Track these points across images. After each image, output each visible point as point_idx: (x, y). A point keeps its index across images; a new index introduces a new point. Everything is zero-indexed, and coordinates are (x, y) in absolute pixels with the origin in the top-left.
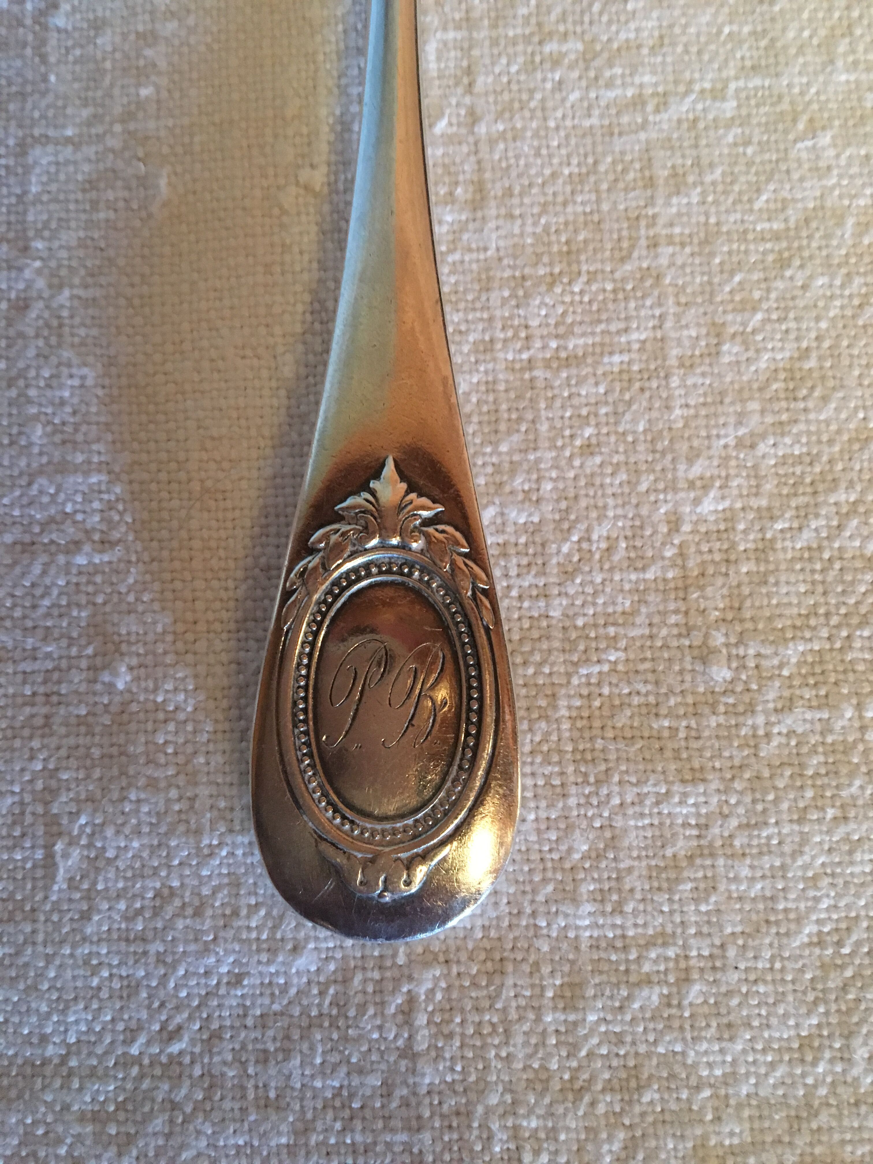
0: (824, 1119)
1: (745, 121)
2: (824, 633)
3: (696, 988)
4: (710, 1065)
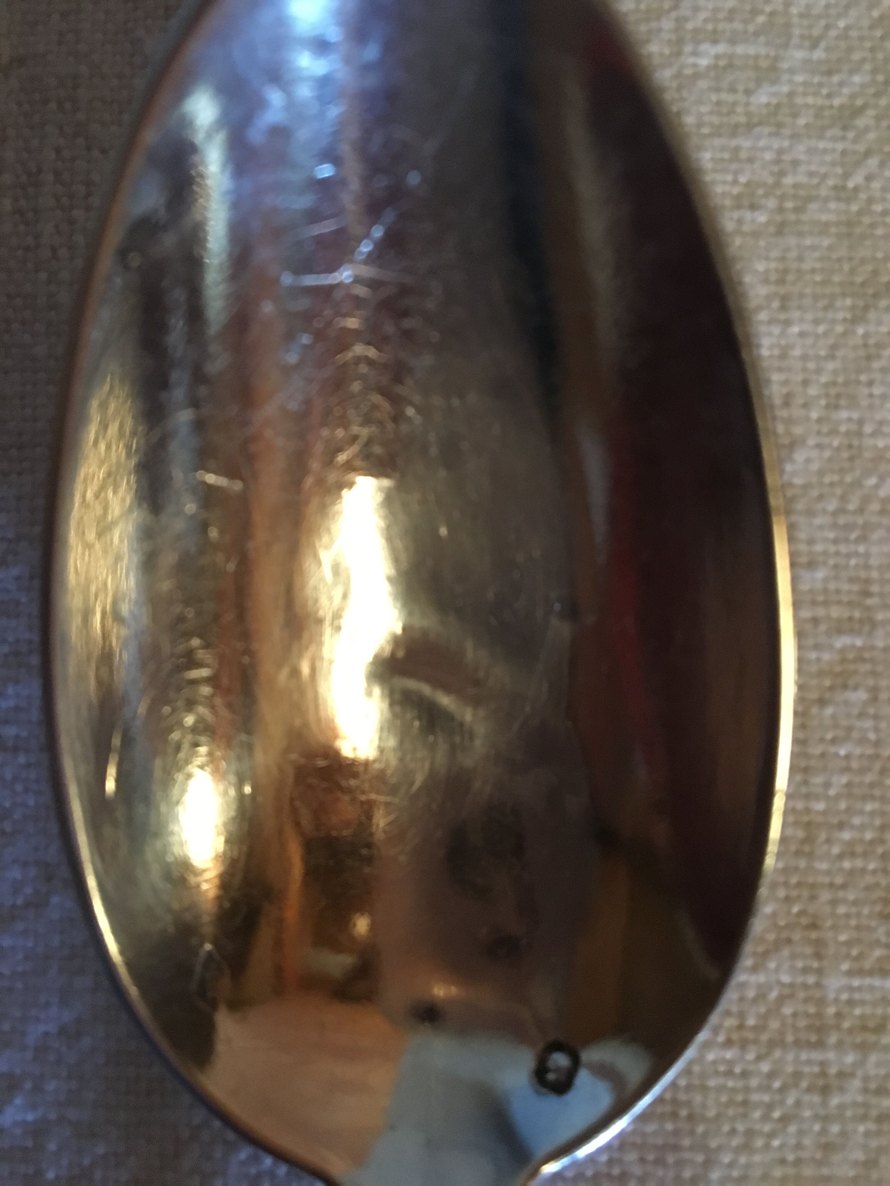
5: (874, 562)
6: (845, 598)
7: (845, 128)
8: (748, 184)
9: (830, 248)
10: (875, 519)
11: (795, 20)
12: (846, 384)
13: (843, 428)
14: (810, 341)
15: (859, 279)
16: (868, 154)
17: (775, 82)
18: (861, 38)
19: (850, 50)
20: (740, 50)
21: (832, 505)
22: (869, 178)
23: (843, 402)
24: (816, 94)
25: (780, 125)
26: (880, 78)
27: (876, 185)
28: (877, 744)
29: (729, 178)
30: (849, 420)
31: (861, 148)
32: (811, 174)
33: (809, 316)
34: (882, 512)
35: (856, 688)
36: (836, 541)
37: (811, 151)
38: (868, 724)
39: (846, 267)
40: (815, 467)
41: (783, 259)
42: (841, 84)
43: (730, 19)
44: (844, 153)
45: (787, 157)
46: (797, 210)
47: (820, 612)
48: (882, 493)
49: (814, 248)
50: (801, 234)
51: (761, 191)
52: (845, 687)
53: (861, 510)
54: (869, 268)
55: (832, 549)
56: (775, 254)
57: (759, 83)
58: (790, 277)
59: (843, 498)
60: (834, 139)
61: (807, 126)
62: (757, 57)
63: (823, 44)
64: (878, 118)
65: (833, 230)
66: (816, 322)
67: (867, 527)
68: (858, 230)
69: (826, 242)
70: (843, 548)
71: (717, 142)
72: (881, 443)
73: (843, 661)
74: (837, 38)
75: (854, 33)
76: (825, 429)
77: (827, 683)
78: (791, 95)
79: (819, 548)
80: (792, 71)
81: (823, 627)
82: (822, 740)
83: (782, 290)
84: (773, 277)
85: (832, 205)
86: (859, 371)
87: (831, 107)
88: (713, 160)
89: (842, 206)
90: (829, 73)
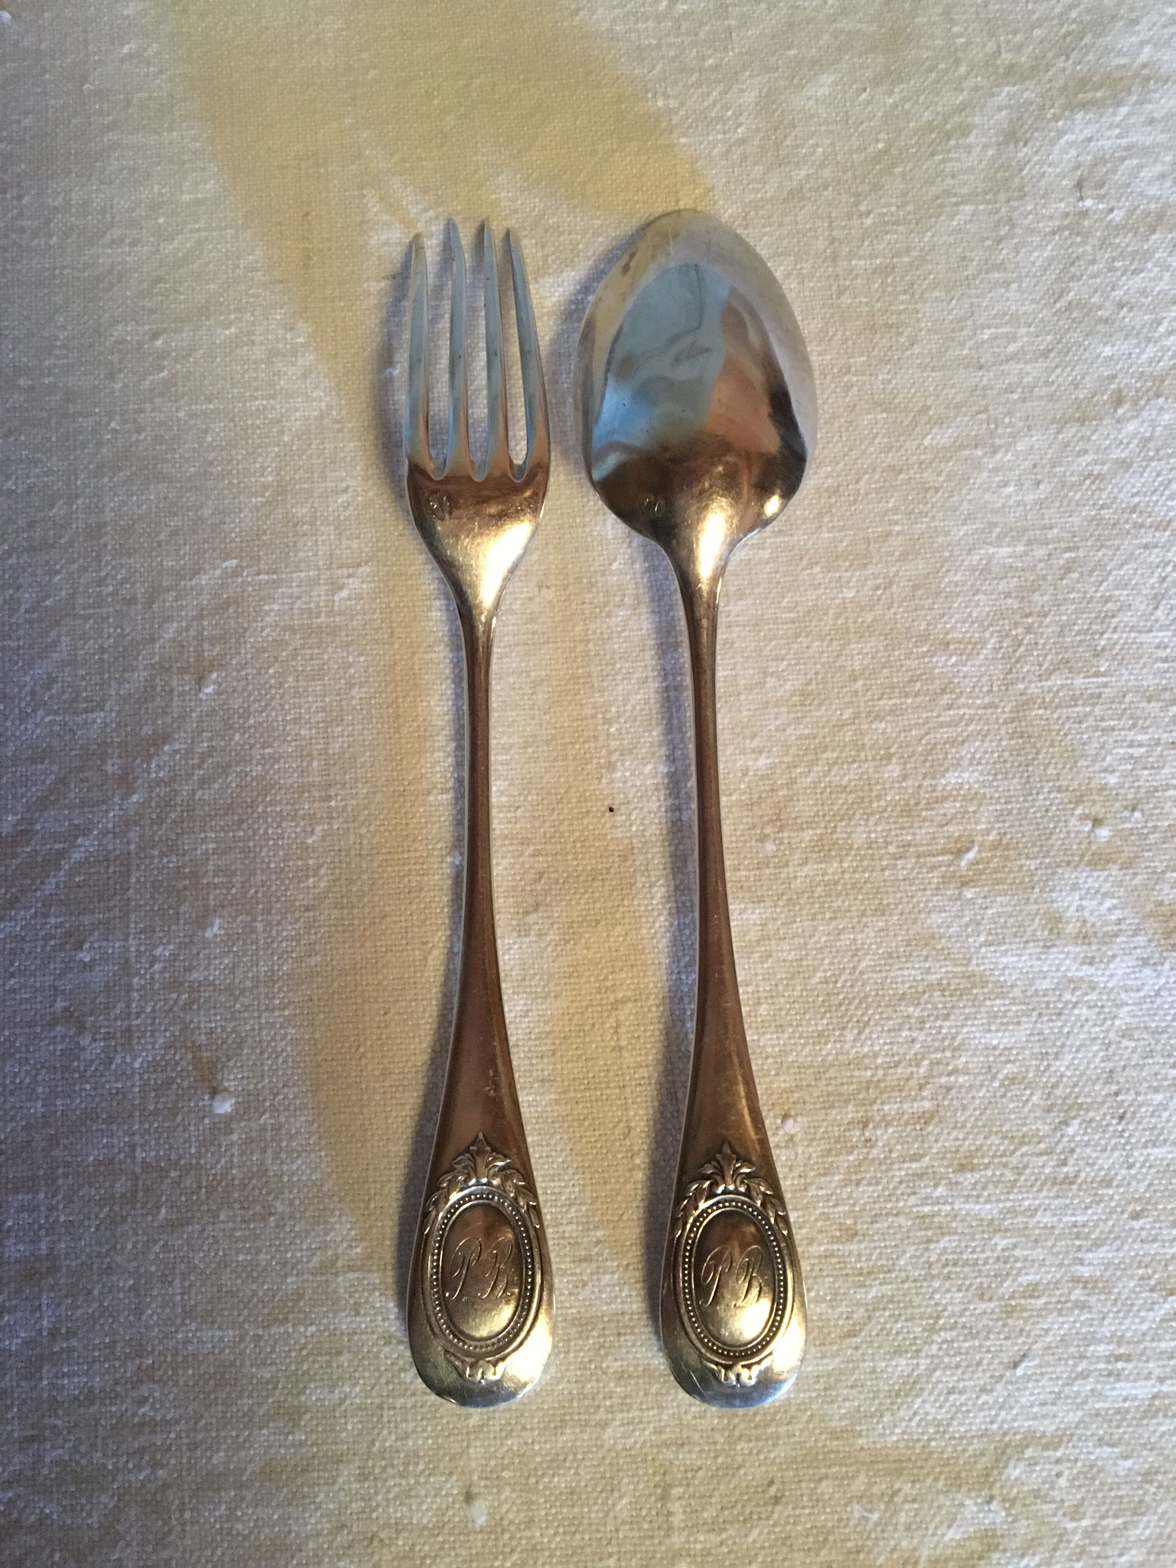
0: (831, 1073)
1: (775, 560)
2: (823, 825)
3: (763, 1006)
4: (773, 1046)
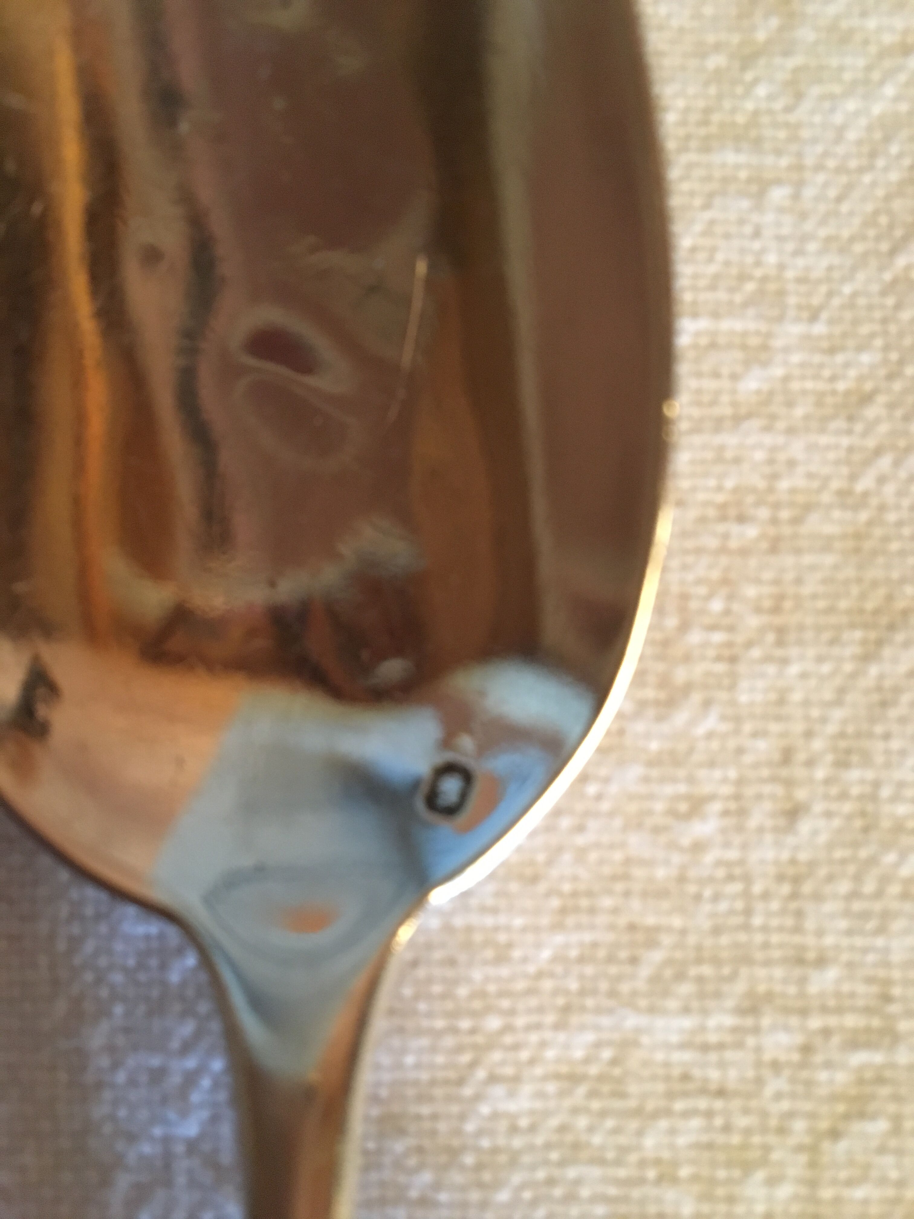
5: (896, 957)
6: (861, 1003)
7: (851, 419)
8: (736, 490)
9: (836, 567)
10: (895, 905)
11: (791, 287)
12: (858, 735)
13: (855, 791)
14: (813, 682)
15: (870, 605)
16: (878, 452)
17: (765, 364)
18: (870, 307)
19: (856, 322)
20: (726, 325)
21: (844, 887)
22: (882, 480)
23: (855, 758)
24: (816, 377)
25: (773, 417)
26: (894, 356)
27: (889, 489)
28: (901, 1184)
29: (712, 483)
30: (862, 782)
31: (871, 443)
32: (810, 476)
33: (811, 652)
34: (905, 896)
35: (873, 1117)
36: (850, 933)
37: (811, 448)
38: (889, 1160)
39: (855, 590)
40: (823, 838)
41: (777, 582)
42: (847, 365)
43: (712, 287)
44: (851, 449)
45: (782, 457)
46: (796, 521)
47: (832, 1021)
48: (905, 872)
49: (813, 568)
50: (798, 551)
51: (750, 499)
52: (862, 1115)
53: (879, 894)
54: (882, 592)
55: (845, 942)
56: (768, 575)
57: (747, 364)
58: (788, 604)
59: (858, 878)
60: (838, 432)
61: (807, 418)
62: (745, 334)
63: (824, 315)
64: (891, 406)
65: (838, 545)
66: (820, 659)
67: (886, 916)
68: (868, 545)
69: (829, 559)
70: (859, 941)
71: (697, 440)
72: (901, 809)
73: (861, 1081)
74: (843, 307)
75: (862, 301)
76: (834, 791)
77: (841, 1108)
78: (786, 379)
79: (829, 940)
80: (787, 350)
81: (836, 1040)
82: (834, 1182)
83: (778, 620)
84: (767, 603)
85: (837, 514)
86: (872, 720)
87: (834, 393)
88: (693, 462)
89: (848, 515)
90: (832, 351)
